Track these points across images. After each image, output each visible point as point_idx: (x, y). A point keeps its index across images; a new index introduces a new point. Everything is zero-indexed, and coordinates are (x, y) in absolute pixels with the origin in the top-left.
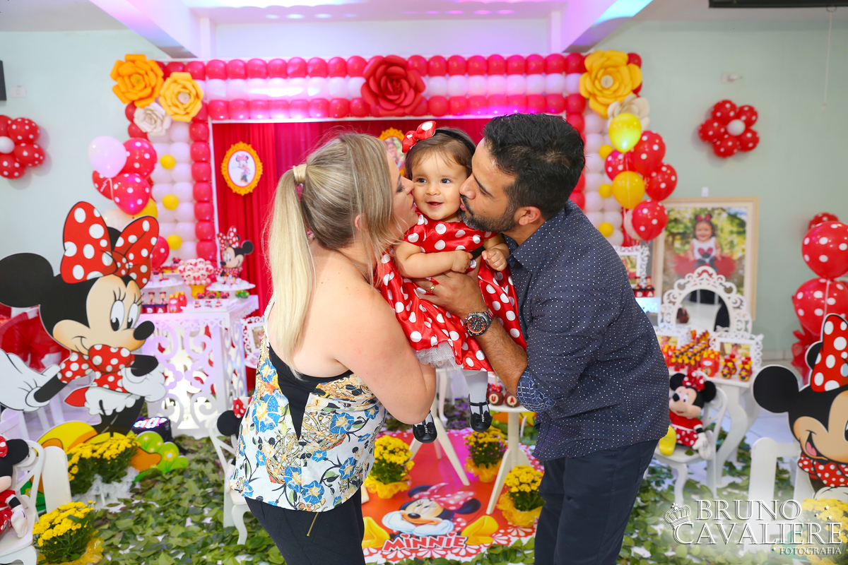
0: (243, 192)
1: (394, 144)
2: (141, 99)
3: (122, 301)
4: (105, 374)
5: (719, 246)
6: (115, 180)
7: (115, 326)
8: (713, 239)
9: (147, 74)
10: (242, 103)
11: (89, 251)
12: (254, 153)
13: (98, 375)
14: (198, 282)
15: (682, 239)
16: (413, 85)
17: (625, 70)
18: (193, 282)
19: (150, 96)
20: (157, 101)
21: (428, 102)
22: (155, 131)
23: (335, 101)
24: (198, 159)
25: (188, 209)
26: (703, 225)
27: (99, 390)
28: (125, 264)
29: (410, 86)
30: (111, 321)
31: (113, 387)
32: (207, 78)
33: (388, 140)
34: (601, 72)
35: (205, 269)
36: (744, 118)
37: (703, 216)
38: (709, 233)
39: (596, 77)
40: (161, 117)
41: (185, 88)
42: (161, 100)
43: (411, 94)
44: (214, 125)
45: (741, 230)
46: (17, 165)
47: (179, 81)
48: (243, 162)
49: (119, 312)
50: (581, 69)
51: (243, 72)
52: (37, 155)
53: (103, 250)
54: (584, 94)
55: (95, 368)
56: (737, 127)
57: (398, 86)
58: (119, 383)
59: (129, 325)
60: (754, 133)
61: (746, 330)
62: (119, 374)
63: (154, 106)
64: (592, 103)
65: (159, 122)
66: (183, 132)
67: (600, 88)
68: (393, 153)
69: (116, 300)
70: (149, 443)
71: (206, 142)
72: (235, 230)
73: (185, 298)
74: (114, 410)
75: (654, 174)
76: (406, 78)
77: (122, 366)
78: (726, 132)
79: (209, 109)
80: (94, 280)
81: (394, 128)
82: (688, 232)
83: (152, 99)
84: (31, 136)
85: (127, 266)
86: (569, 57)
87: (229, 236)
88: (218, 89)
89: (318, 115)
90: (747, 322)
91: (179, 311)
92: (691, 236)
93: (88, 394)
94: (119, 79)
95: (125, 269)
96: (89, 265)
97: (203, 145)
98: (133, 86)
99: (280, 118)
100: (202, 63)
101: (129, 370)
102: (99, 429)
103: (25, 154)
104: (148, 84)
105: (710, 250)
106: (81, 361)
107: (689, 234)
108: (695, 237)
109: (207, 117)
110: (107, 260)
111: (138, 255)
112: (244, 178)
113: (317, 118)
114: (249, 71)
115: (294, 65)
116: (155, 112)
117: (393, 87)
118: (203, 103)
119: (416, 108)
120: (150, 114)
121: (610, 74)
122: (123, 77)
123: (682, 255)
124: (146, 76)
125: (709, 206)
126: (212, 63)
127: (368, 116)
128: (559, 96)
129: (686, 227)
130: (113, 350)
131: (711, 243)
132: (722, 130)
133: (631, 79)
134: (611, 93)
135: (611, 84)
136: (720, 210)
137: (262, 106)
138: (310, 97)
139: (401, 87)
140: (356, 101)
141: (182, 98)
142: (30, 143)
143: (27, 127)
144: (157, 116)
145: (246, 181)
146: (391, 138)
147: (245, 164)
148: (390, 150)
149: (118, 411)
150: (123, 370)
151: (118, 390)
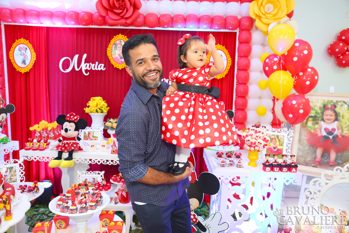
0: (23, 71)
5: (341, 128)
8: (336, 122)
10: (21, 11)
12: (30, 46)
15: (313, 120)
16: (133, 4)
21: (145, 17)
23: (83, 13)
26: (329, 112)
29: (131, 4)
33: (118, 42)
34: (265, 1)
37: (329, 106)
38: (333, 118)
39: (262, 4)
43: (131, 10)
44: (5, 25)
48: (23, 52)
54: (253, 16)
57: (123, 4)
64: (257, 23)
67: (264, 13)
68: (120, 51)
71: (0, 36)
75: (301, 74)
81: (122, 34)
82: (318, 116)
88: (5, 1)
92: (320, 119)
99: (47, 23)
105: (334, 130)
107: (319, 118)
108: (323, 120)
112: (24, 62)
113: (72, 25)
117: (119, 5)
119: (135, 20)
121: (272, 2)
123: (313, 131)
125: (335, 100)
127: (105, 25)
128: (235, 18)
129: (317, 113)
131: (335, 125)
132: (346, 48)
133: (287, 6)
134: (271, 16)
135: (272, 10)
136: (342, 103)
137: (35, 14)
138: (67, 9)
139: (125, 4)
140: (97, 14)
145: (25, 64)
146: (119, 41)
147: (25, 53)
148: (118, 49)
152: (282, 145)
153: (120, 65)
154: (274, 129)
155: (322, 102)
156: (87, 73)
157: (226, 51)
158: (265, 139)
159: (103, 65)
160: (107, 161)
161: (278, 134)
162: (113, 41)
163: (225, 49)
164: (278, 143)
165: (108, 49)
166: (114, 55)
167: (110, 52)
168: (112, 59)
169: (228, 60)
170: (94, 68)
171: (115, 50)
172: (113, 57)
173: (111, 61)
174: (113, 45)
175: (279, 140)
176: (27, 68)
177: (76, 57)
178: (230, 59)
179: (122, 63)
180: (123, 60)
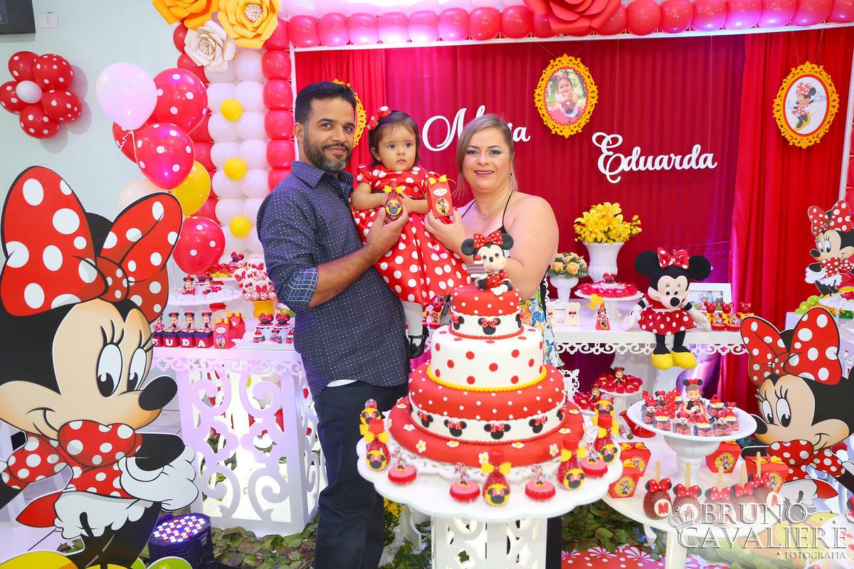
1: (569, 80)
2: (193, 16)
3: (117, 344)
4: (89, 470)
6: (139, 133)
7: (106, 387)
10: (338, 18)
11: (53, 258)
13: (77, 472)
14: (264, 295)
18: (256, 295)
19: (206, 11)
20: (215, 18)
21: (628, 12)
22: (214, 63)
23: (478, 12)
24: (274, 105)
25: (259, 179)
27: (81, 497)
28: (121, 279)
30: (98, 379)
31: (105, 490)
33: (560, 73)
40: (221, 43)
42: (221, 16)
44: (297, 55)
46: (46, 119)
52: (69, 106)
53: (80, 256)
55: (71, 460)
58: (116, 484)
59: (131, 385)
62: (115, 467)
63: (210, 25)
65: (218, 49)
66: (253, 65)
68: (566, 94)
69: (105, 344)
71: (286, 79)
73: (241, 321)
74: (108, 528)
77: (119, 455)
79: (289, 29)
80: (66, 309)
81: (569, 54)
83: (208, 16)
84: (61, 80)
85: (125, 283)
89: (452, 34)
91: (230, 345)
93: (59, 506)
95: (121, 288)
96: (53, 283)
97: (281, 85)
99: (394, 40)
101: (132, 460)
103: (54, 103)
106: (44, 450)
109: (289, 42)
110: (87, 273)
111: (144, 263)
113: (450, 39)
116: (212, 34)
118: (279, 20)
120: (206, 38)
127: (529, 36)
130: (103, 429)
137: (368, 22)
138: (440, 6)
140: (511, 11)
141: (250, 12)
142: (61, 88)
143: (55, 67)
144: (214, 41)
146: (564, 70)
148: (560, 90)
149: (114, 528)
150: (122, 463)
151: (114, 494)
153: (567, 128)
157: (826, 77)
159: (524, 130)
160: (592, 345)
162: (548, 72)
163: (824, 73)
165: (537, 91)
166: (551, 106)
167: (542, 98)
168: (546, 115)
169: (831, 98)
171: (553, 92)
172: (549, 109)
173: (544, 119)
174: (548, 81)
177: (462, 113)
178: (836, 96)
179: (570, 122)
180: (572, 115)
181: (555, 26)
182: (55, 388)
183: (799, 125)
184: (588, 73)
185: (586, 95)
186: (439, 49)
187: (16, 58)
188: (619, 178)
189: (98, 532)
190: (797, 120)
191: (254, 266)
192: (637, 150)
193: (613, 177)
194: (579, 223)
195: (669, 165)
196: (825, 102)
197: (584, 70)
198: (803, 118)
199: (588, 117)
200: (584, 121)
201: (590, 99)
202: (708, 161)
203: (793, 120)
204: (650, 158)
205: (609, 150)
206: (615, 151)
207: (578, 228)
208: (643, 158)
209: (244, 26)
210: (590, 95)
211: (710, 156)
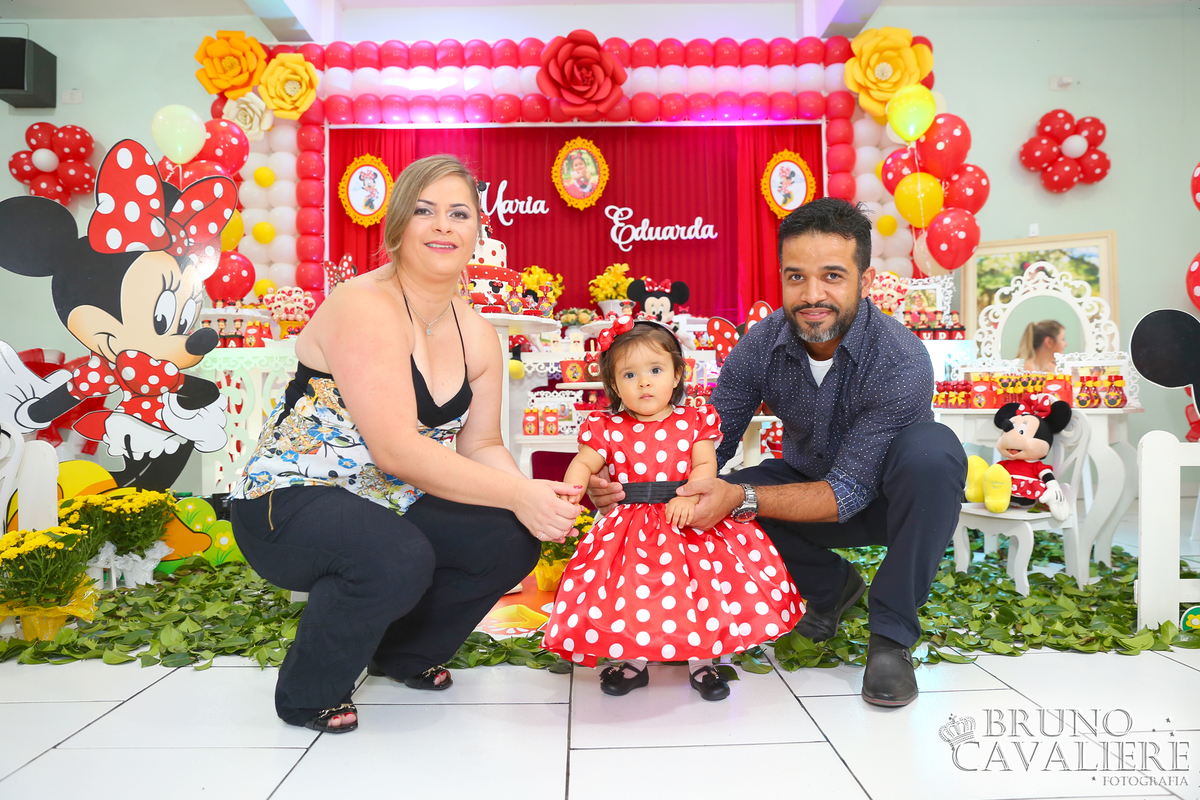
0: (366, 223)
1: (583, 159)
2: (233, 88)
3: (173, 292)
7: (160, 327)
9: (244, 55)
10: (372, 98)
11: (132, 212)
12: (385, 169)
13: (128, 396)
14: (291, 317)
16: (610, 73)
17: (909, 53)
18: (284, 316)
19: (247, 84)
20: (255, 91)
21: (631, 103)
22: (250, 132)
23: (501, 98)
24: (305, 174)
25: (287, 243)
27: (128, 419)
28: (184, 238)
29: (606, 75)
30: (155, 318)
31: (148, 418)
32: (326, 68)
33: (574, 153)
34: (876, 56)
35: (303, 301)
36: (1085, 133)
39: (868, 65)
40: (260, 113)
41: (295, 73)
42: (261, 89)
43: (608, 84)
44: (331, 131)
45: (1092, 278)
46: (59, 189)
47: (287, 64)
48: (368, 182)
49: (167, 308)
50: (848, 54)
51: (376, 58)
52: (87, 176)
53: (153, 214)
54: (852, 87)
55: (124, 385)
56: (1076, 145)
57: (590, 75)
58: (158, 414)
59: (181, 329)
60: (1102, 155)
61: (1112, 349)
62: (159, 399)
63: (250, 96)
64: (864, 100)
65: (256, 119)
66: (288, 137)
67: (874, 80)
68: (580, 171)
69: (164, 290)
70: (194, 515)
71: (320, 151)
72: (350, 259)
73: (269, 330)
74: (147, 455)
75: (955, 177)
76: (600, 63)
77: (164, 389)
78: (1060, 154)
79: (326, 107)
81: (582, 138)
83: (250, 88)
84: (82, 150)
85: (186, 243)
86: (828, 42)
87: (342, 266)
88: (340, 81)
89: (477, 117)
90: (1112, 336)
93: (109, 423)
94: (206, 61)
95: (183, 246)
96: (131, 232)
97: (315, 157)
98: (225, 71)
99: (423, 122)
100: (320, 47)
101: (174, 396)
102: (120, 479)
103: (72, 172)
104: (245, 69)
106: (103, 370)
109: (324, 118)
110: (157, 228)
111: (203, 229)
113: (476, 122)
114: (382, 58)
115: (447, 48)
116: (252, 105)
117: (582, 75)
118: (317, 97)
119: (612, 107)
120: (245, 109)
121: (888, 60)
122: (212, 59)
124: (243, 59)
125: (1042, 248)
126: (335, 46)
127: (547, 121)
128: (816, 95)
130: (153, 362)
132: (1055, 149)
133: (919, 65)
134: (891, 85)
135: (890, 74)
136: (1058, 253)
138: (467, 92)
139: (593, 75)
140: (530, 98)
141: (289, 88)
142: (80, 159)
143: (78, 137)
144: (254, 112)
145: (372, 207)
146: (578, 151)
147: (372, 184)
148: (575, 168)
149: (152, 456)
150: (166, 396)
151: (156, 423)
152: (933, 305)
153: (581, 201)
154: (915, 281)
155: (1018, 257)
156: (508, 221)
157: (803, 164)
158: (899, 287)
159: (543, 203)
161: (924, 287)
162: (563, 153)
163: (801, 160)
164: (925, 304)
165: (554, 168)
166: (567, 182)
167: (559, 174)
169: (809, 181)
170: (524, 209)
171: (568, 169)
172: (566, 184)
173: (561, 193)
175: (927, 298)
176: (375, 215)
178: (812, 179)
179: (585, 196)
180: (587, 190)
181: (566, 109)
182: (120, 319)
183: (785, 202)
184: (599, 154)
185: (598, 172)
186: (466, 131)
187: (36, 127)
188: (631, 247)
189: (137, 457)
190: (783, 198)
191: (283, 292)
192: (646, 222)
193: (626, 246)
194: (593, 284)
195: (675, 235)
196: (804, 184)
197: (596, 151)
198: (788, 196)
199: (601, 191)
200: (598, 194)
201: (602, 176)
202: (709, 232)
203: (779, 198)
204: (659, 229)
205: (620, 221)
206: (627, 222)
207: (591, 288)
208: (651, 229)
209: (283, 99)
210: (602, 172)
211: (711, 227)
